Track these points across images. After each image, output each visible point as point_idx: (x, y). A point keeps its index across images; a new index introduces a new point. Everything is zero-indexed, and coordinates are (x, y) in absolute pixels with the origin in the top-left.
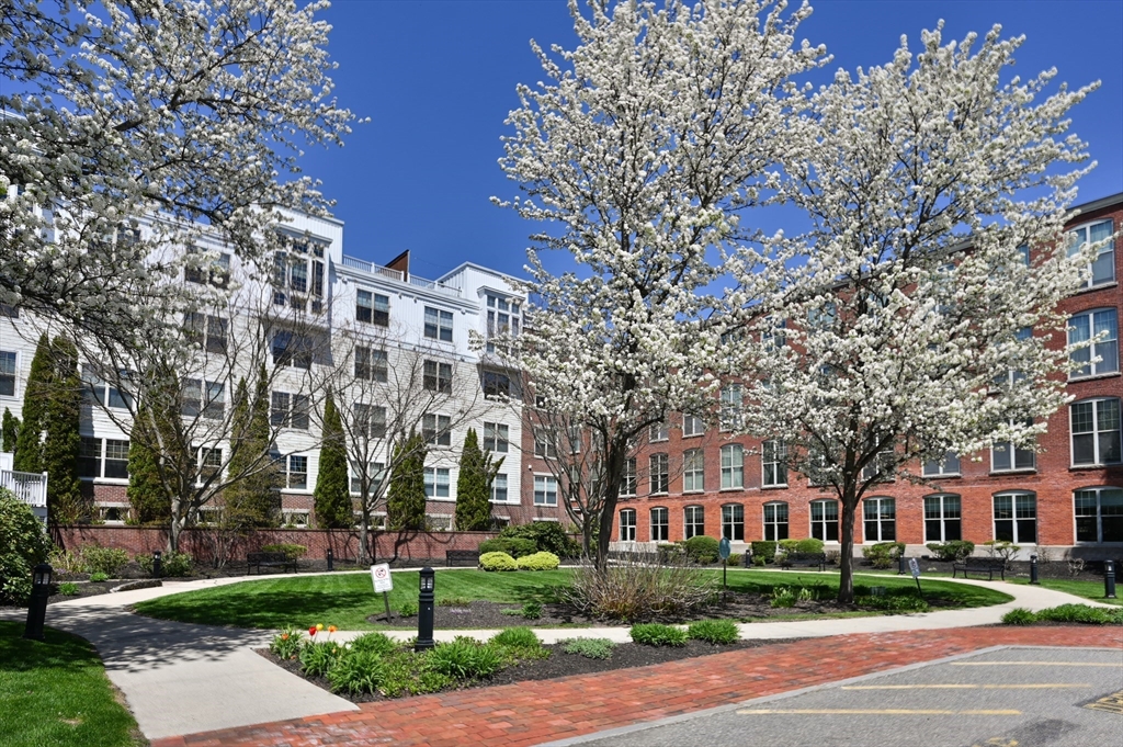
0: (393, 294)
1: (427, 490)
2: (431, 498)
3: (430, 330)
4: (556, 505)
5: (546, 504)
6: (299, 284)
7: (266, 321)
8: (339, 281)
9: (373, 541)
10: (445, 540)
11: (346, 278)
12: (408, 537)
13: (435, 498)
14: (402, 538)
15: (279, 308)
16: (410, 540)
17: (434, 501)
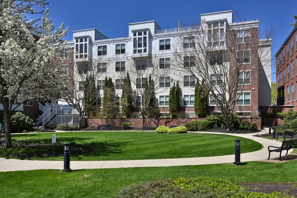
0: (172, 37)
1: (187, 103)
2: (188, 106)
3: (185, 46)
4: (250, 105)
5: (244, 105)
6: (140, 45)
7: (134, 59)
8: (154, 39)
9: (158, 122)
10: (184, 121)
11: (155, 38)
12: (170, 121)
13: (189, 106)
14: (168, 121)
15: (135, 54)
16: (171, 122)
17: (189, 107)
